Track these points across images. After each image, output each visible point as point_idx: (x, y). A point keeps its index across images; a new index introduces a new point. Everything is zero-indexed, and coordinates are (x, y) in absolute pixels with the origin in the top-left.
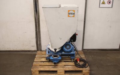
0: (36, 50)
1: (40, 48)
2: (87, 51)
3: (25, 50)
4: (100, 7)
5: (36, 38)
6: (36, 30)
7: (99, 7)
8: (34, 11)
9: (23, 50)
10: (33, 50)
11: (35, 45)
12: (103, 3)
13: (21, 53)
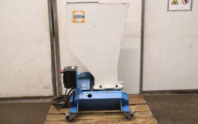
0: (53, 95)
1: (60, 91)
2: (150, 95)
3: (31, 96)
4: (170, 9)
5: (52, 70)
6: (53, 56)
7: (168, 10)
8: (49, 19)
9: (27, 95)
10: (47, 95)
11: (51, 85)
12: (175, 3)
13: (23, 101)
